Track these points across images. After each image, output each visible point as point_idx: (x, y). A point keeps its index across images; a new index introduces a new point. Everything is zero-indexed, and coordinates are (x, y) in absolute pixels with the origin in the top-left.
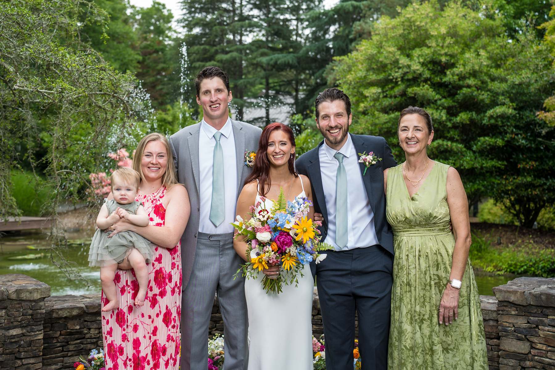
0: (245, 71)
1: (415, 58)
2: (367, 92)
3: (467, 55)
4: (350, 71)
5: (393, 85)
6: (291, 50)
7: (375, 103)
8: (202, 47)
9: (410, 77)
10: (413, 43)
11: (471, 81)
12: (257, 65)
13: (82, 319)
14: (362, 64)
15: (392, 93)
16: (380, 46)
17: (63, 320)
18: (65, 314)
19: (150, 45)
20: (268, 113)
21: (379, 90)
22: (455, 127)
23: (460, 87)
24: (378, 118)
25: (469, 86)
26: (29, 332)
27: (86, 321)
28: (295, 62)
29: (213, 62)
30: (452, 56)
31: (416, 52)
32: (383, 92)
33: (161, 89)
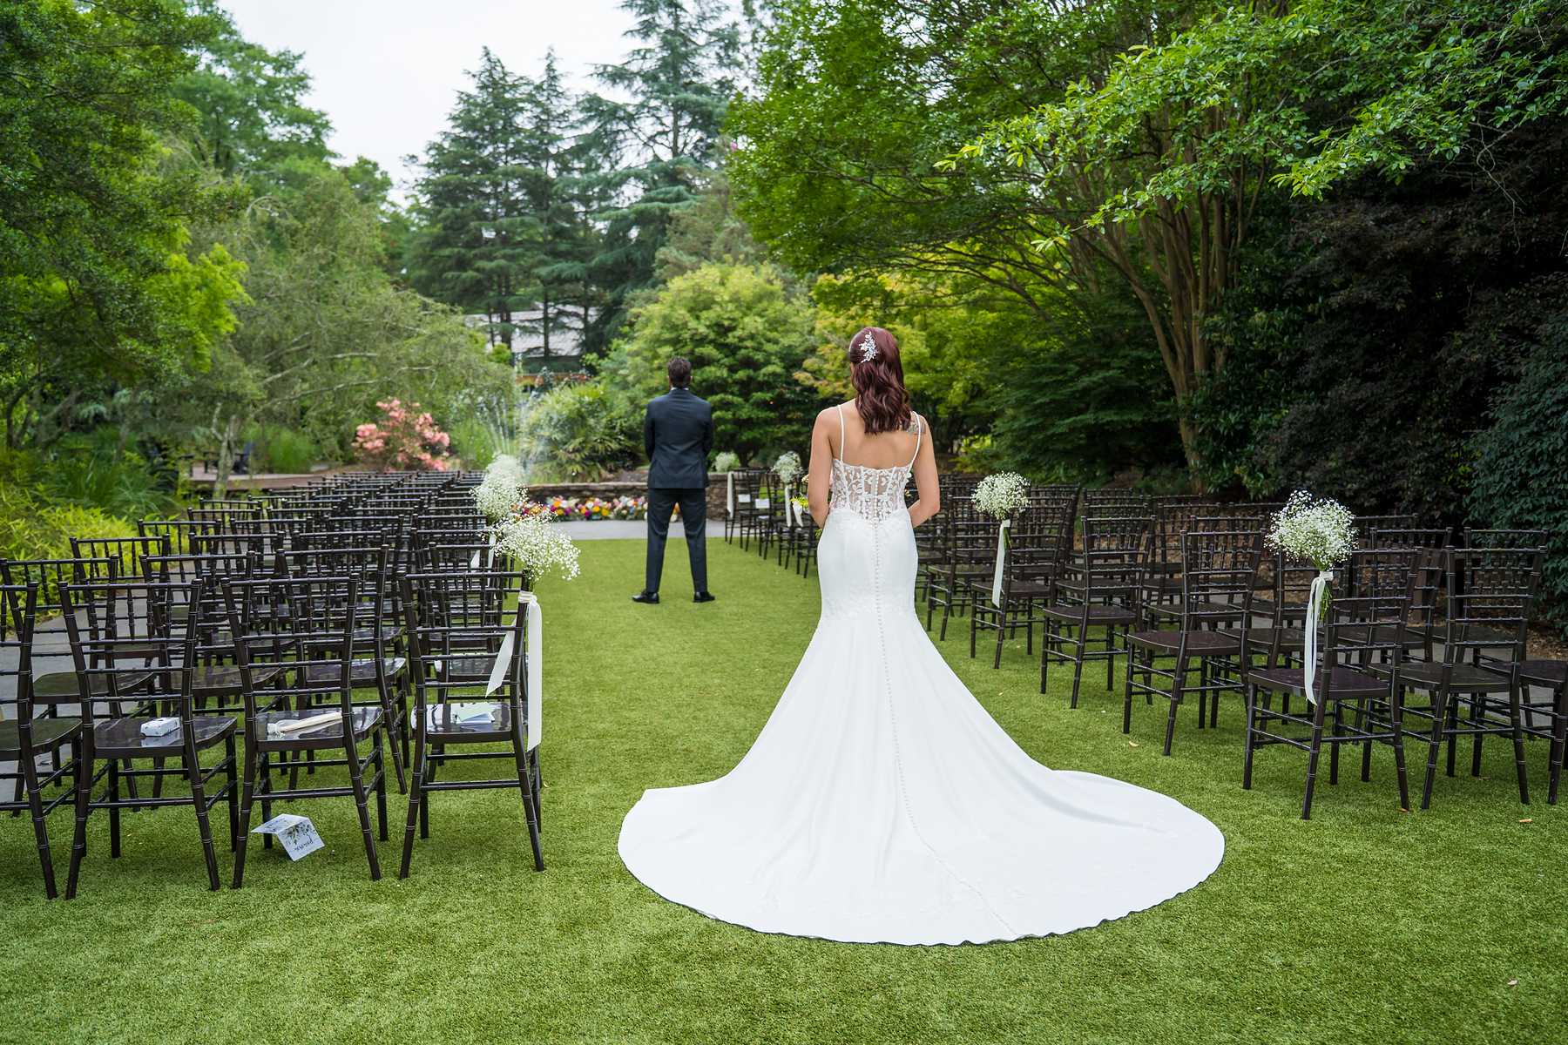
1: (703, 321)
2: (660, 350)
3: (746, 320)
5: (683, 344)
9: (698, 337)
10: (700, 306)
11: (749, 343)
14: (659, 320)
16: (673, 305)
20: (547, 343)
21: (671, 349)
22: (736, 382)
23: (740, 348)
25: (746, 348)
28: (585, 275)
29: (471, 273)
30: (734, 320)
31: (704, 314)
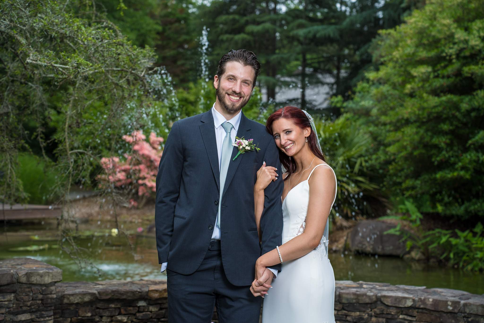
0: (278, 44)
1: (475, 32)
2: (415, 72)
4: (397, 46)
5: (446, 63)
6: (333, 21)
7: (424, 84)
8: (231, 17)
10: (473, 14)
12: (292, 39)
13: (94, 306)
14: (411, 39)
15: (445, 72)
16: (433, 18)
17: (74, 306)
18: (76, 300)
19: (170, 13)
20: (303, 94)
21: (430, 69)
24: (426, 101)
26: (39, 318)
27: (98, 308)
28: (337, 35)
29: (242, 35)
31: (477, 25)
32: (434, 71)
33: (183, 65)
